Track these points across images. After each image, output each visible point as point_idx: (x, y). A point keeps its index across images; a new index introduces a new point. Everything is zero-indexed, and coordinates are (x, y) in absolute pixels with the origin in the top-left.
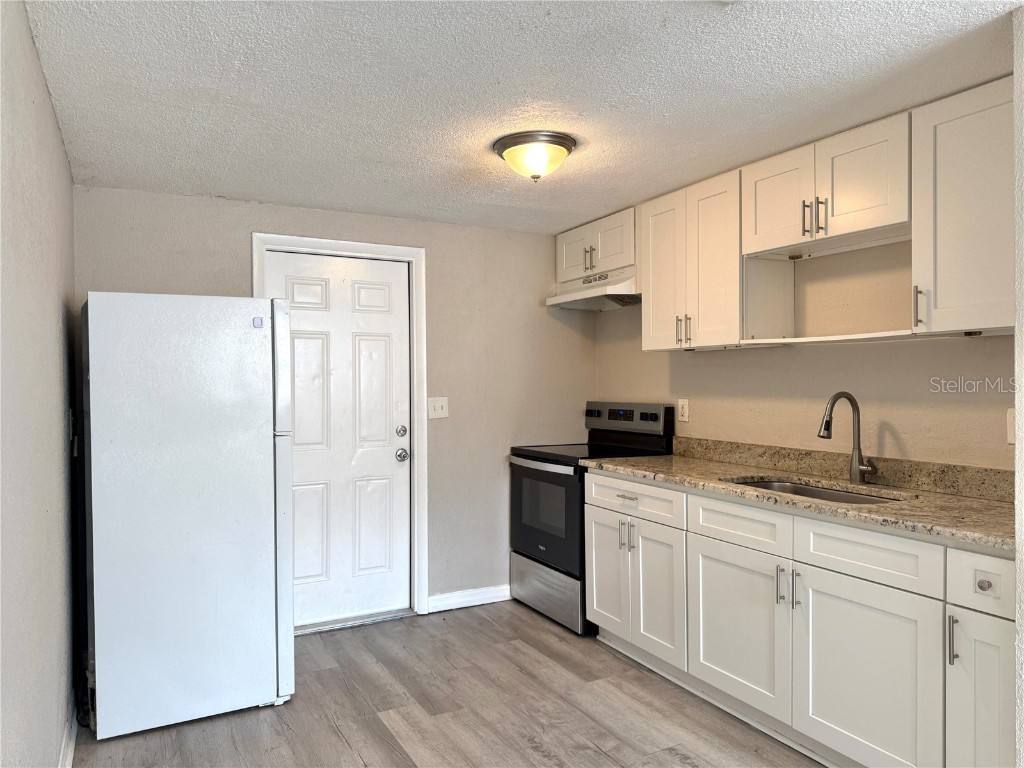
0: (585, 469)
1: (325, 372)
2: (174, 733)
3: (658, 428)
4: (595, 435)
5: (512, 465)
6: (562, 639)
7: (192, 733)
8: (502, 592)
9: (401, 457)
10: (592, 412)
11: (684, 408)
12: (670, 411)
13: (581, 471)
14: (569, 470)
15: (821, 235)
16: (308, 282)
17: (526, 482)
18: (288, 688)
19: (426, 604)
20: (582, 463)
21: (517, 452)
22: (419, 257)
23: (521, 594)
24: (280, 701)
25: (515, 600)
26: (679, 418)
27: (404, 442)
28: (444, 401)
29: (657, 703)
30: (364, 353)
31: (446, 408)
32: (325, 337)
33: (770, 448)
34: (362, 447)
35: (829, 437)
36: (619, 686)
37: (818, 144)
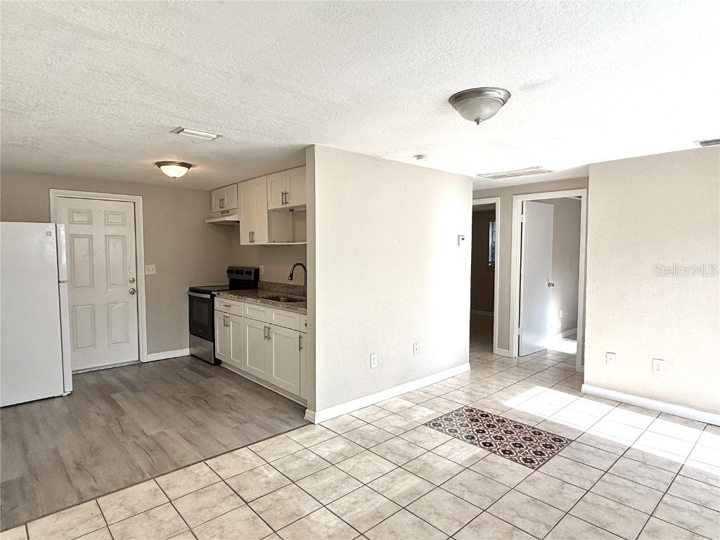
0: (215, 296)
1: (91, 253)
2: (13, 408)
3: (252, 277)
4: (231, 281)
5: (189, 295)
6: (204, 366)
7: (20, 409)
8: (186, 352)
9: (132, 293)
10: (230, 271)
11: (262, 268)
12: (257, 271)
13: (213, 296)
14: (208, 296)
15: (287, 206)
16: (80, 212)
17: (195, 302)
18: (69, 389)
19: (146, 358)
20: (213, 293)
21: (192, 290)
22: (139, 200)
23: (194, 353)
24: (66, 394)
25: (192, 355)
26: (261, 273)
27: (134, 285)
28: (154, 266)
29: (230, 382)
30: (111, 245)
31: (155, 270)
32: (90, 237)
33: (285, 284)
34: (112, 288)
35: (292, 279)
36: (219, 379)
37: (287, 171)
